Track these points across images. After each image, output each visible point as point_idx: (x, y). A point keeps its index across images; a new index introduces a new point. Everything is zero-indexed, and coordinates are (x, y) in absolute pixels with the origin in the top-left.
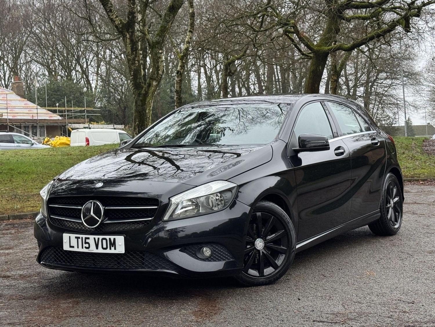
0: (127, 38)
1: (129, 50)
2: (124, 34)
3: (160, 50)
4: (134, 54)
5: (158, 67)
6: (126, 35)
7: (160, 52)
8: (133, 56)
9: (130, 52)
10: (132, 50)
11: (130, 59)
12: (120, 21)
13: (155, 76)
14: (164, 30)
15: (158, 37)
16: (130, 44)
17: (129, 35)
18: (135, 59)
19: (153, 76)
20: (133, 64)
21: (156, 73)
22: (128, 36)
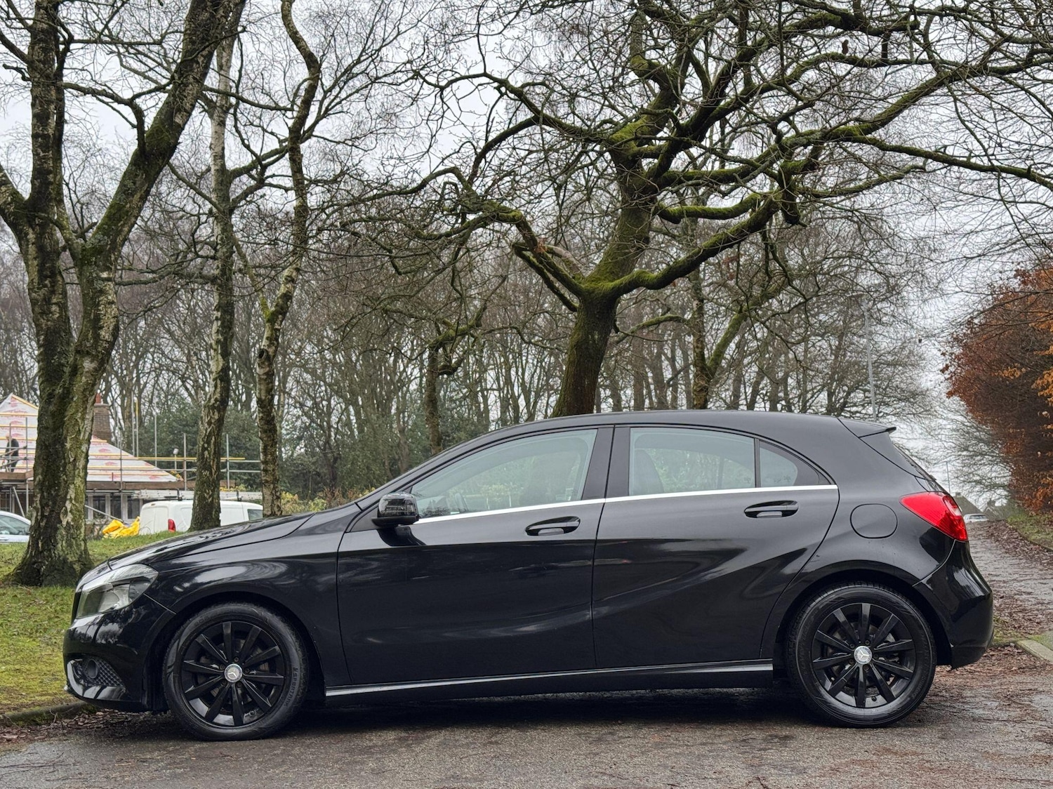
0: (28, 241)
1: (35, 275)
2: (21, 231)
3: (104, 271)
4: (45, 286)
5: (98, 318)
6: (27, 234)
7: (105, 275)
8: (44, 291)
9: (36, 280)
10: (42, 277)
11: (37, 300)
12: (11, 194)
13: (88, 345)
14: (117, 215)
15: (99, 236)
16: (35, 258)
17: (35, 233)
18: (50, 299)
19: (81, 345)
20: (45, 312)
21: (90, 336)
22: (31, 236)
